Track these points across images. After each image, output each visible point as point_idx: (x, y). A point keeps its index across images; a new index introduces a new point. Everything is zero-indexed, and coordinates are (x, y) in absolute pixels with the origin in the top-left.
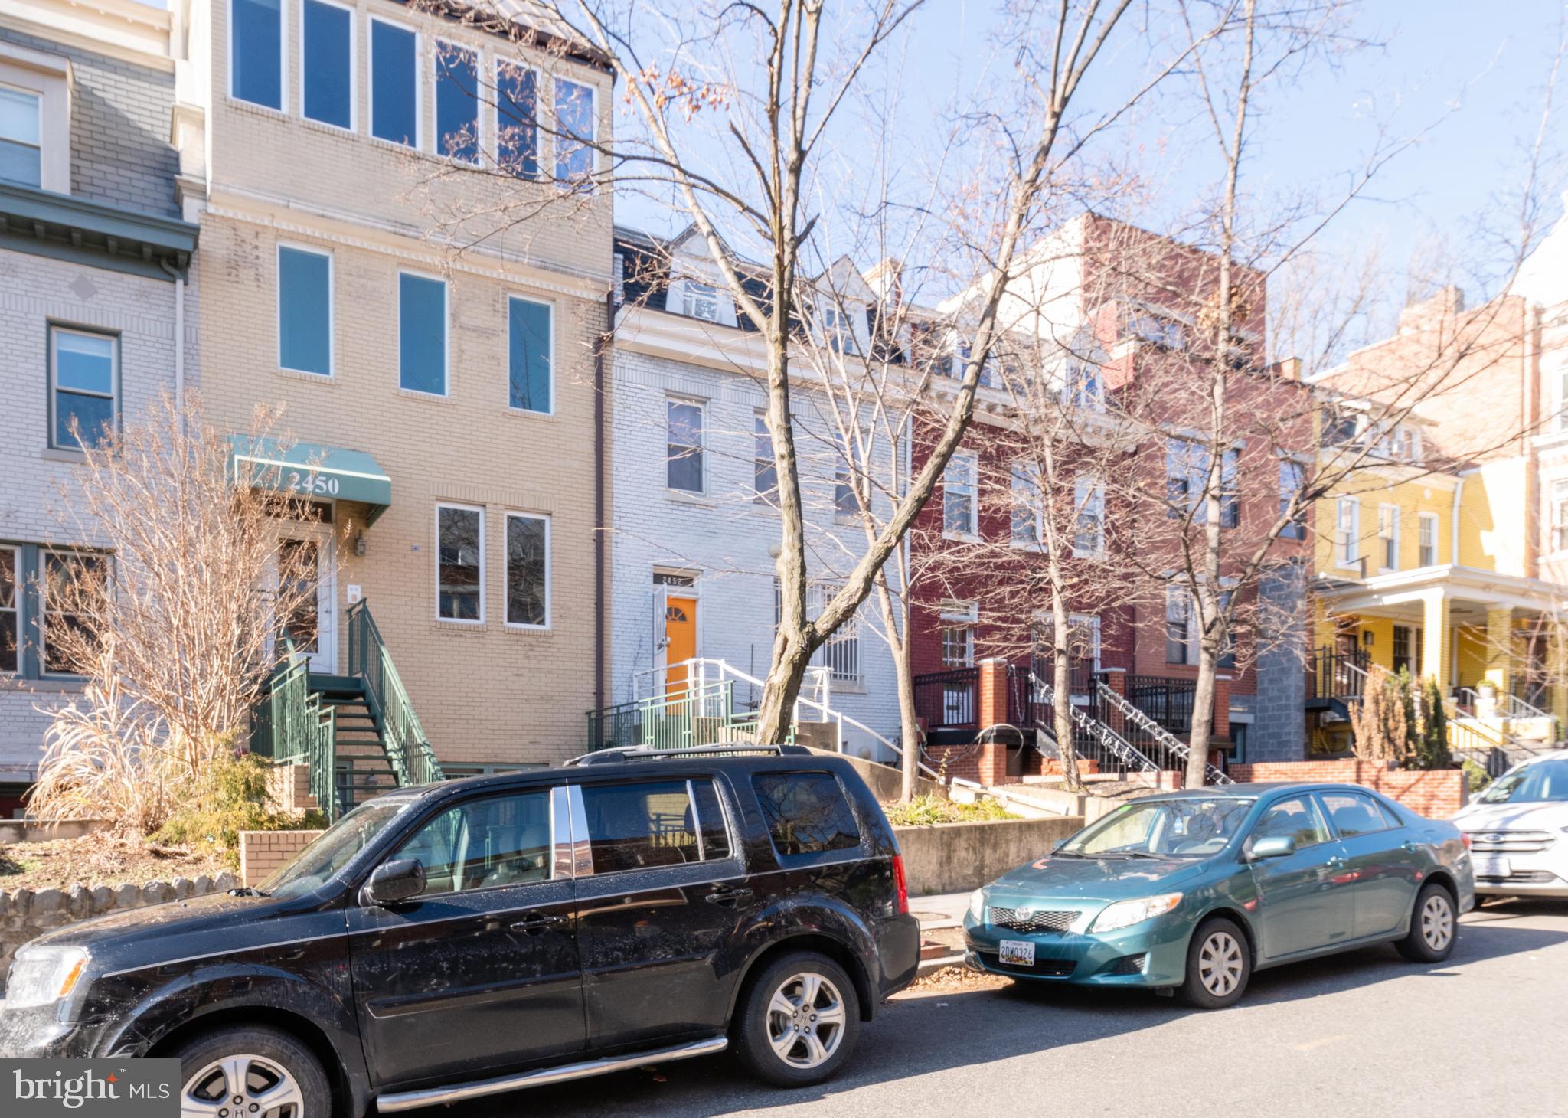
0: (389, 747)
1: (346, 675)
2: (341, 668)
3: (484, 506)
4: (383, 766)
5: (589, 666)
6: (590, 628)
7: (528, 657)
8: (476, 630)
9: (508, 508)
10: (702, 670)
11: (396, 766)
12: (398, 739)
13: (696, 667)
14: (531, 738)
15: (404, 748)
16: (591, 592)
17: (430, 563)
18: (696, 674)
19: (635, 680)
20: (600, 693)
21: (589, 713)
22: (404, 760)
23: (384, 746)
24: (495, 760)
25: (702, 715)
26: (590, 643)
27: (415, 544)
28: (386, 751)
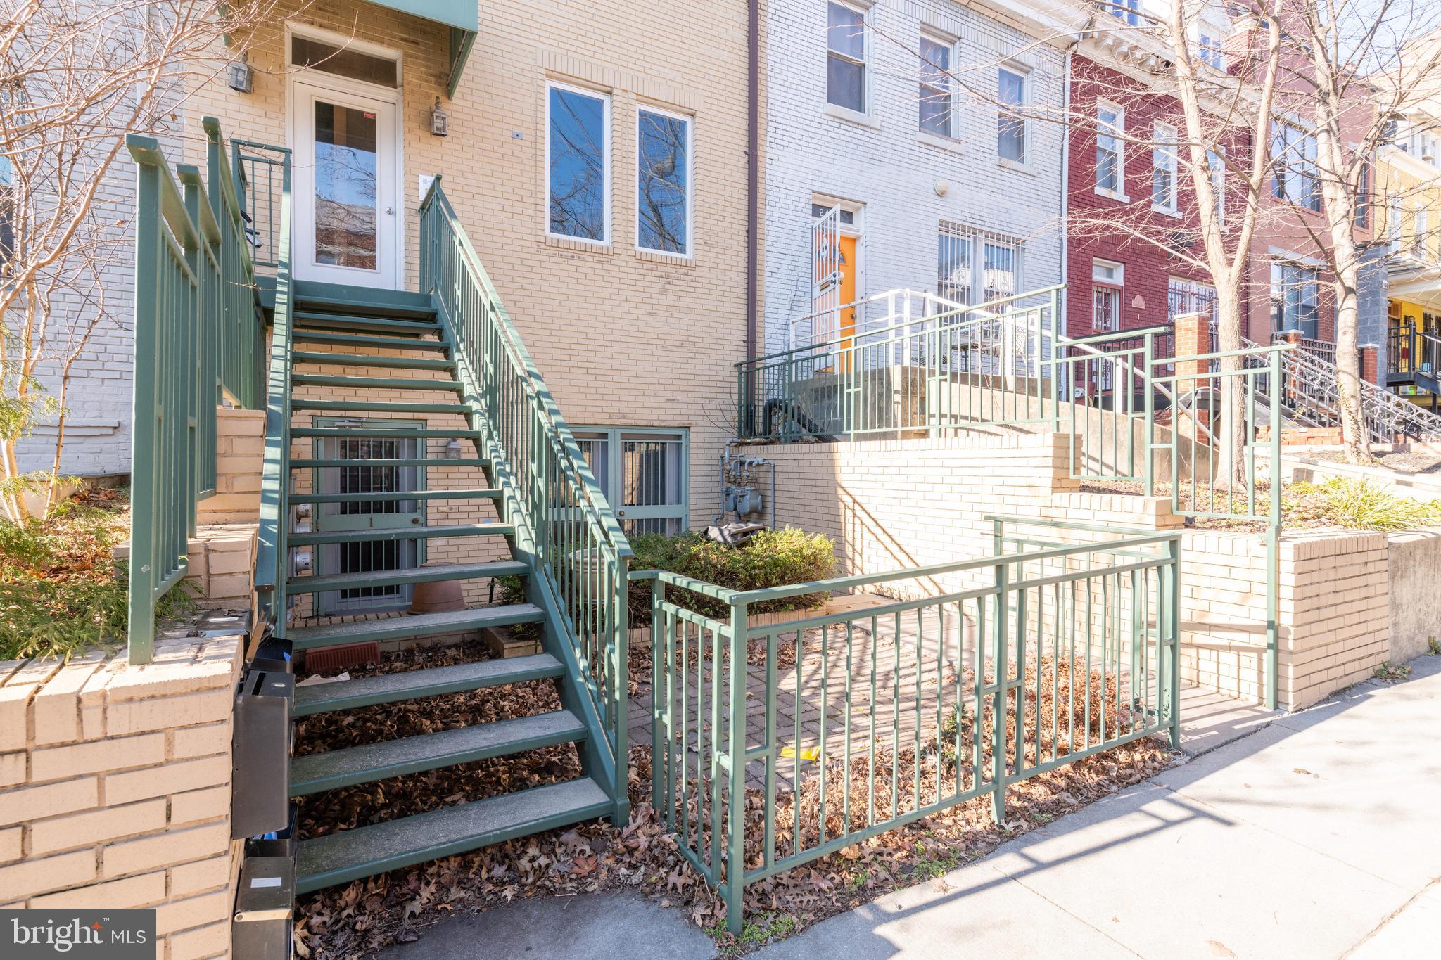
0: (468, 391)
1: (416, 289)
2: (408, 278)
3: (610, 93)
4: (458, 423)
5: (740, 307)
6: (741, 261)
7: (664, 292)
8: (599, 252)
9: (642, 98)
10: (907, 305)
11: (478, 423)
12: (480, 375)
13: (899, 300)
14: (669, 394)
15: (490, 391)
16: (742, 216)
17: (537, 157)
18: (899, 309)
19: (792, 327)
20: (751, 341)
21: (739, 365)
22: (492, 411)
23: (459, 391)
24: (623, 421)
25: (907, 363)
26: (741, 279)
27: (517, 130)
28: (462, 398)
